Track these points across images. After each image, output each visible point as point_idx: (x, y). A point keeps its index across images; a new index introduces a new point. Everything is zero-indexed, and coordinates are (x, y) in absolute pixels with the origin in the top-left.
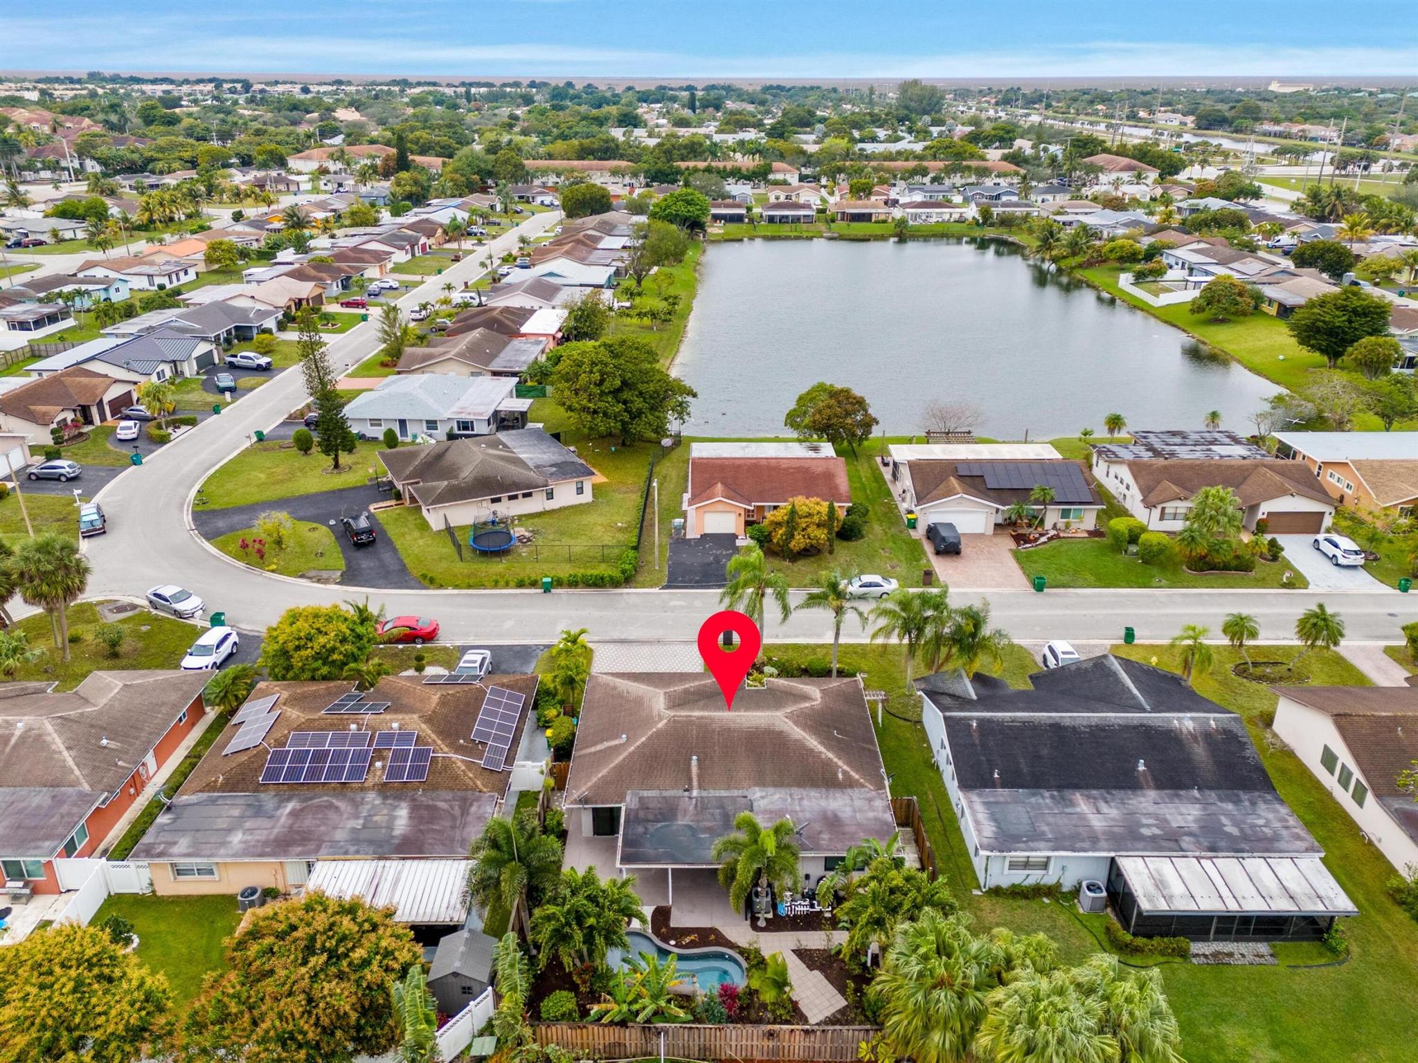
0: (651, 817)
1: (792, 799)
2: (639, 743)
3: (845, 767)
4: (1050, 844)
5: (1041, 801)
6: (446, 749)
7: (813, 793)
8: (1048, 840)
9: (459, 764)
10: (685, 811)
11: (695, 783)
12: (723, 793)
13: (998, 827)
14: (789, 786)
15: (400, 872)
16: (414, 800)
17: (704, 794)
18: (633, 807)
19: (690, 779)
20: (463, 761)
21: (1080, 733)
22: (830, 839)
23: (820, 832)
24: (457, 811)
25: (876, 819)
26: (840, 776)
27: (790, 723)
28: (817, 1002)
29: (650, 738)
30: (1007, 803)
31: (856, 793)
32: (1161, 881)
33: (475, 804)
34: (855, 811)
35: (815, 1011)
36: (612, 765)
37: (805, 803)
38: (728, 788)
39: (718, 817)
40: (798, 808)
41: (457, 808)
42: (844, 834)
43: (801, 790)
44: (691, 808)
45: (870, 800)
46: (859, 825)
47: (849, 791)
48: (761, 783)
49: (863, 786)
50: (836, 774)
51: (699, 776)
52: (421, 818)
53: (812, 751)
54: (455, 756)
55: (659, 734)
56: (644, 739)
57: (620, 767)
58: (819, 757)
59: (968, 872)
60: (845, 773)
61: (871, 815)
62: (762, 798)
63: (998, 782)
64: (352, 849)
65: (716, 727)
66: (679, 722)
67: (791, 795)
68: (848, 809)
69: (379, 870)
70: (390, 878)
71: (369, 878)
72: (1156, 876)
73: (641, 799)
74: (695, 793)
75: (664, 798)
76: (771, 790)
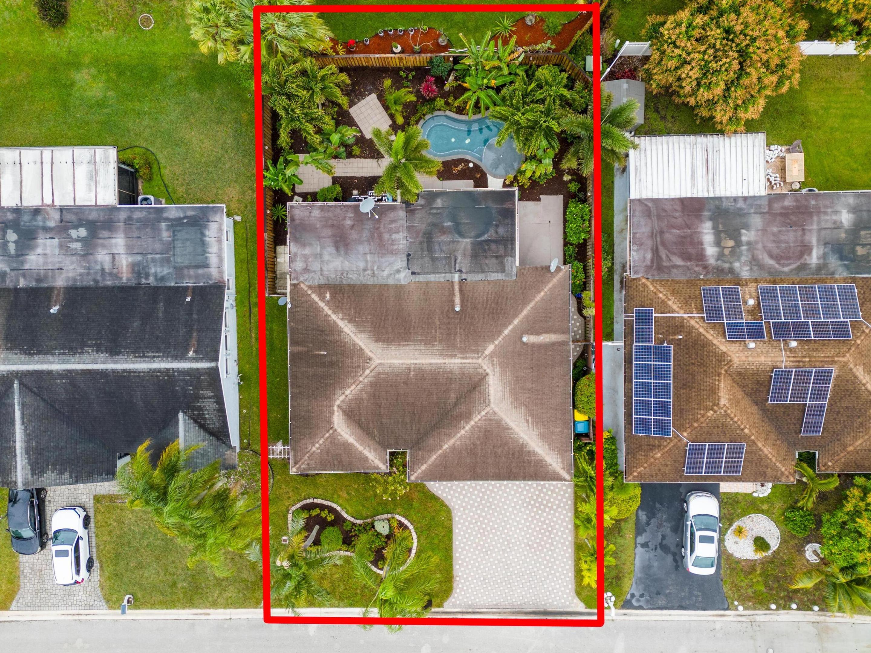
0: (493, 246)
1: (372, 270)
2: (510, 327)
3: (322, 304)
4: (165, 215)
5: (159, 270)
6: (693, 322)
7: (354, 278)
8: (167, 219)
9: (675, 307)
10: (464, 255)
11: (457, 287)
12: (432, 277)
13: (203, 235)
14: (374, 286)
15: (693, 185)
16: (705, 267)
17: (448, 276)
18: (510, 259)
19: (461, 291)
20: (673, 311)
21: (96, 345)
22: (344, 219)
23: (353, 227)
24: (663, 253)
25: (304, 245)
26: (328, 296)
27: (367, 351)
28: (369, 111)
29: (500, 333)
30: (188, 267)
31: (318, 280)
32: (91, 179)
33: (648, 263)
34: (321, 255)
35: (371, 103)
36: (532, 304)
37: (362, 265)
38: (428, 283)
39: (437, 247)
40: (369, 257)
41: (664, 257)
42: (333, 226)
43: (364, 282)
44: (459, 259)
45: (306, 270)
46: (319, 238)
47: (322, 282)
48: (399, 288)
49: (310, 287)
50: (332, 297)
51: (452, 294)
52: (692, 243)
53: (350, 321)
54: (681, 314)
55: (492, 338)
56: (506, 332)
57: (525, 302)
58: (344, 314)
59: (240, 243)
60: (323, 299)
61: (307, 251)
62: (398, 271)
63: (190, 292)
64: (741, 204)
65: (438, 346)
66: (474, 351)
67: (373, 275)
68: (326, 257)
69: (711, 188)
70: (700, 180)
71: (717, 177)
72: (93, 184)
73: (503, 270)
74: (456, 277)
75: (483, 272)
76: (391, 281)
